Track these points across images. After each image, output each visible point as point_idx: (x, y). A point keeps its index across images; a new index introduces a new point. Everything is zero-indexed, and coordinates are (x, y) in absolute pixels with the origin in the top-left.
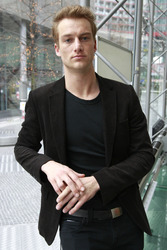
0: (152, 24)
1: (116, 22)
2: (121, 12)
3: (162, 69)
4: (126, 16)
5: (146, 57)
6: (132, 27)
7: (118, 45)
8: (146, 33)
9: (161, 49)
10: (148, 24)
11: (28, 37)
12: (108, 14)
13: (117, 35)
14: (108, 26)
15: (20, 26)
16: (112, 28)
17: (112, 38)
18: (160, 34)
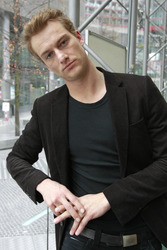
0: (148, 18)
1: (108, 15)
2: (114, 4)
3: (159, 67)
4: (120, 8)
5: (141, 54)
6: (126, 21)
7: (111, 40)
8: (141, 27)
9: (157, 45)
10: (144, 17)
11: (12, 31)
12: (99, 6)
13: (109, 29)
14: (100, 19)
15: (3, 19)
16: (104, 22)
17: (104, 33)
18: (157, 28)
